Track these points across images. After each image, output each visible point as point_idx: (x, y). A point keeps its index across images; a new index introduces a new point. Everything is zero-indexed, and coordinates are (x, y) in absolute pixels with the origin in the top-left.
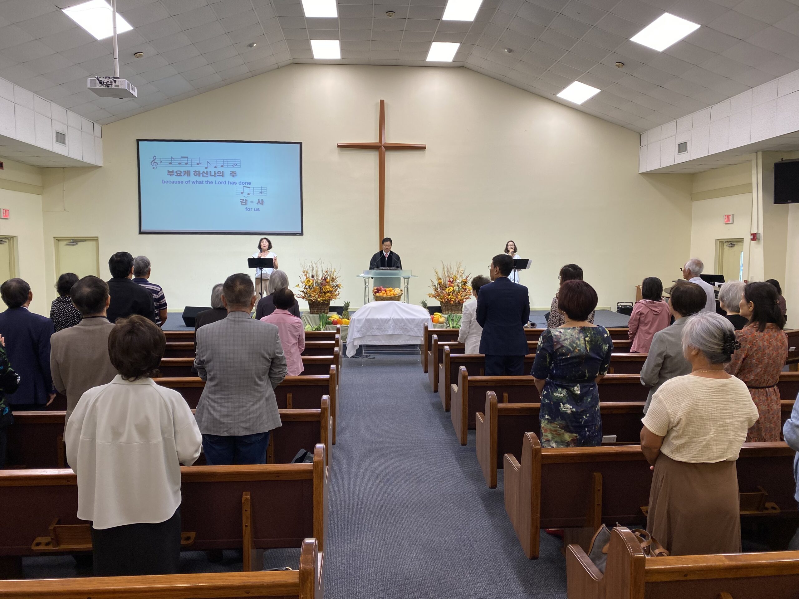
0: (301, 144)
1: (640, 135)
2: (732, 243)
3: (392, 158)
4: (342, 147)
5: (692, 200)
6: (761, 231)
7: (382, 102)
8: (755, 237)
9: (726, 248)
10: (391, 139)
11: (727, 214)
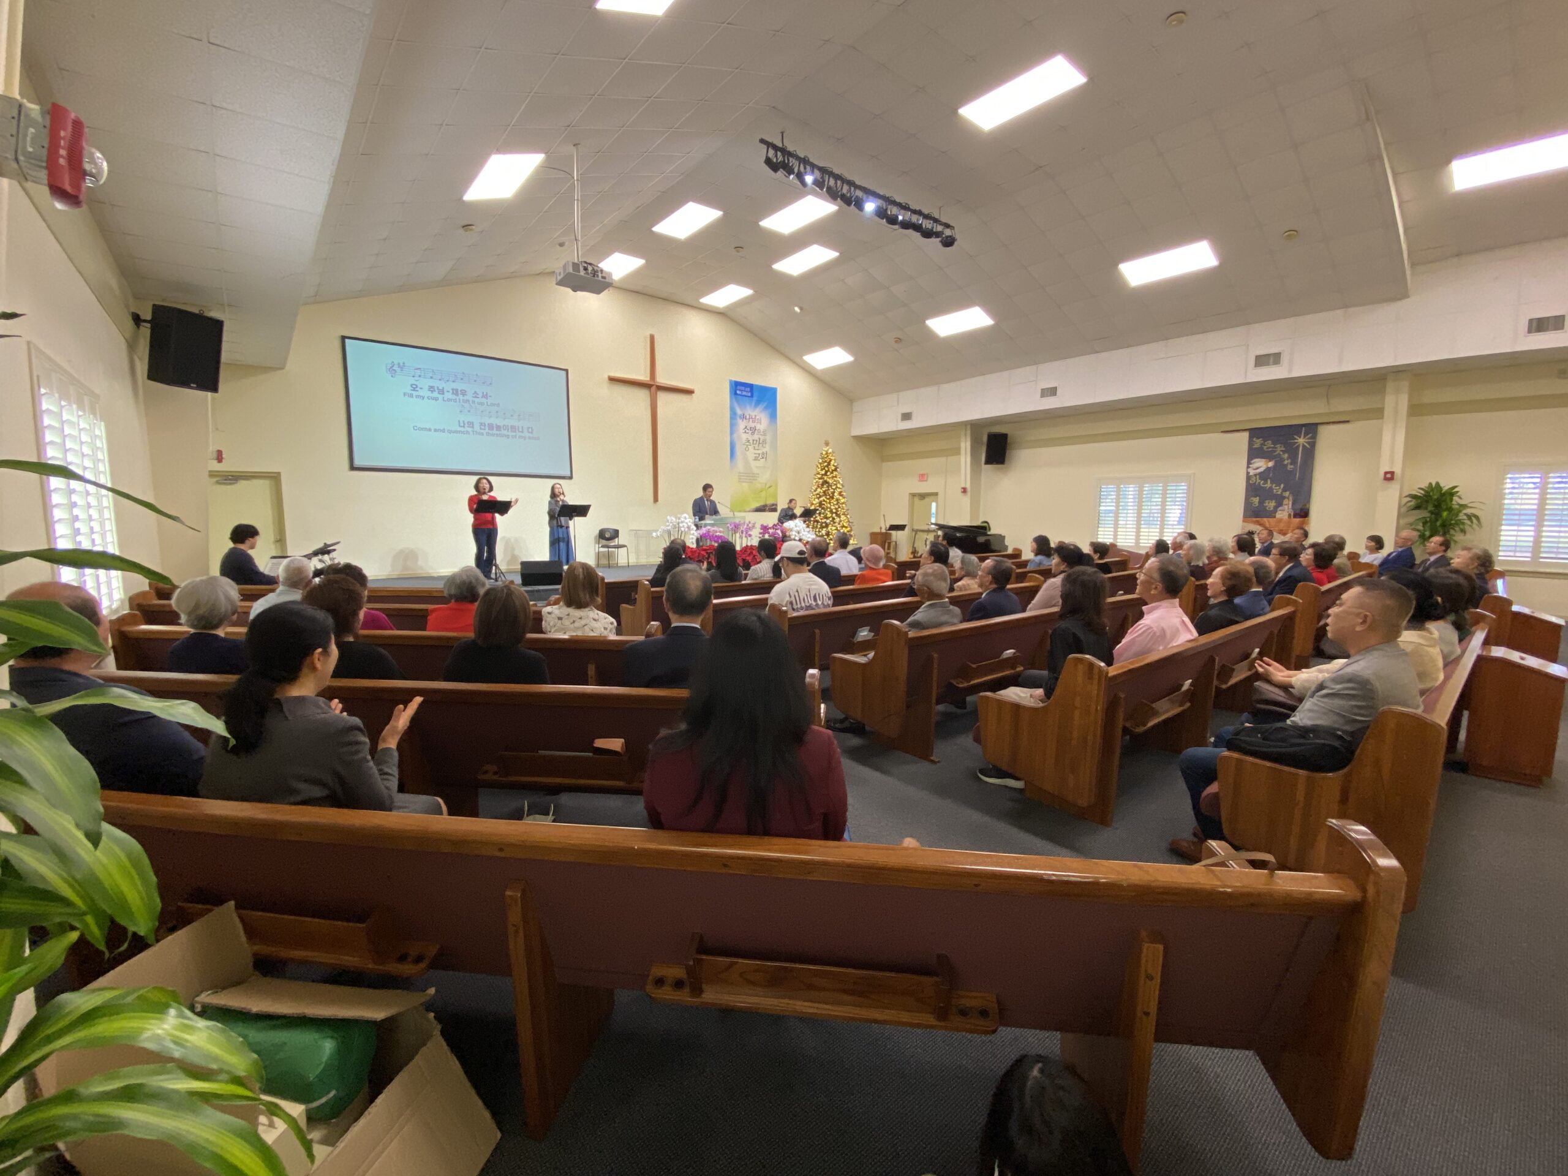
0: (567, 371)
1: (851, 401)
2: (923, 496)
3: (663, 398)
4: (613, 380)
5: (883, 461)
6: (968, 486)
7: (652, 338)
8: (964, 490)
9: (916, 499)
10: (662, 379)
11: (922, 472)
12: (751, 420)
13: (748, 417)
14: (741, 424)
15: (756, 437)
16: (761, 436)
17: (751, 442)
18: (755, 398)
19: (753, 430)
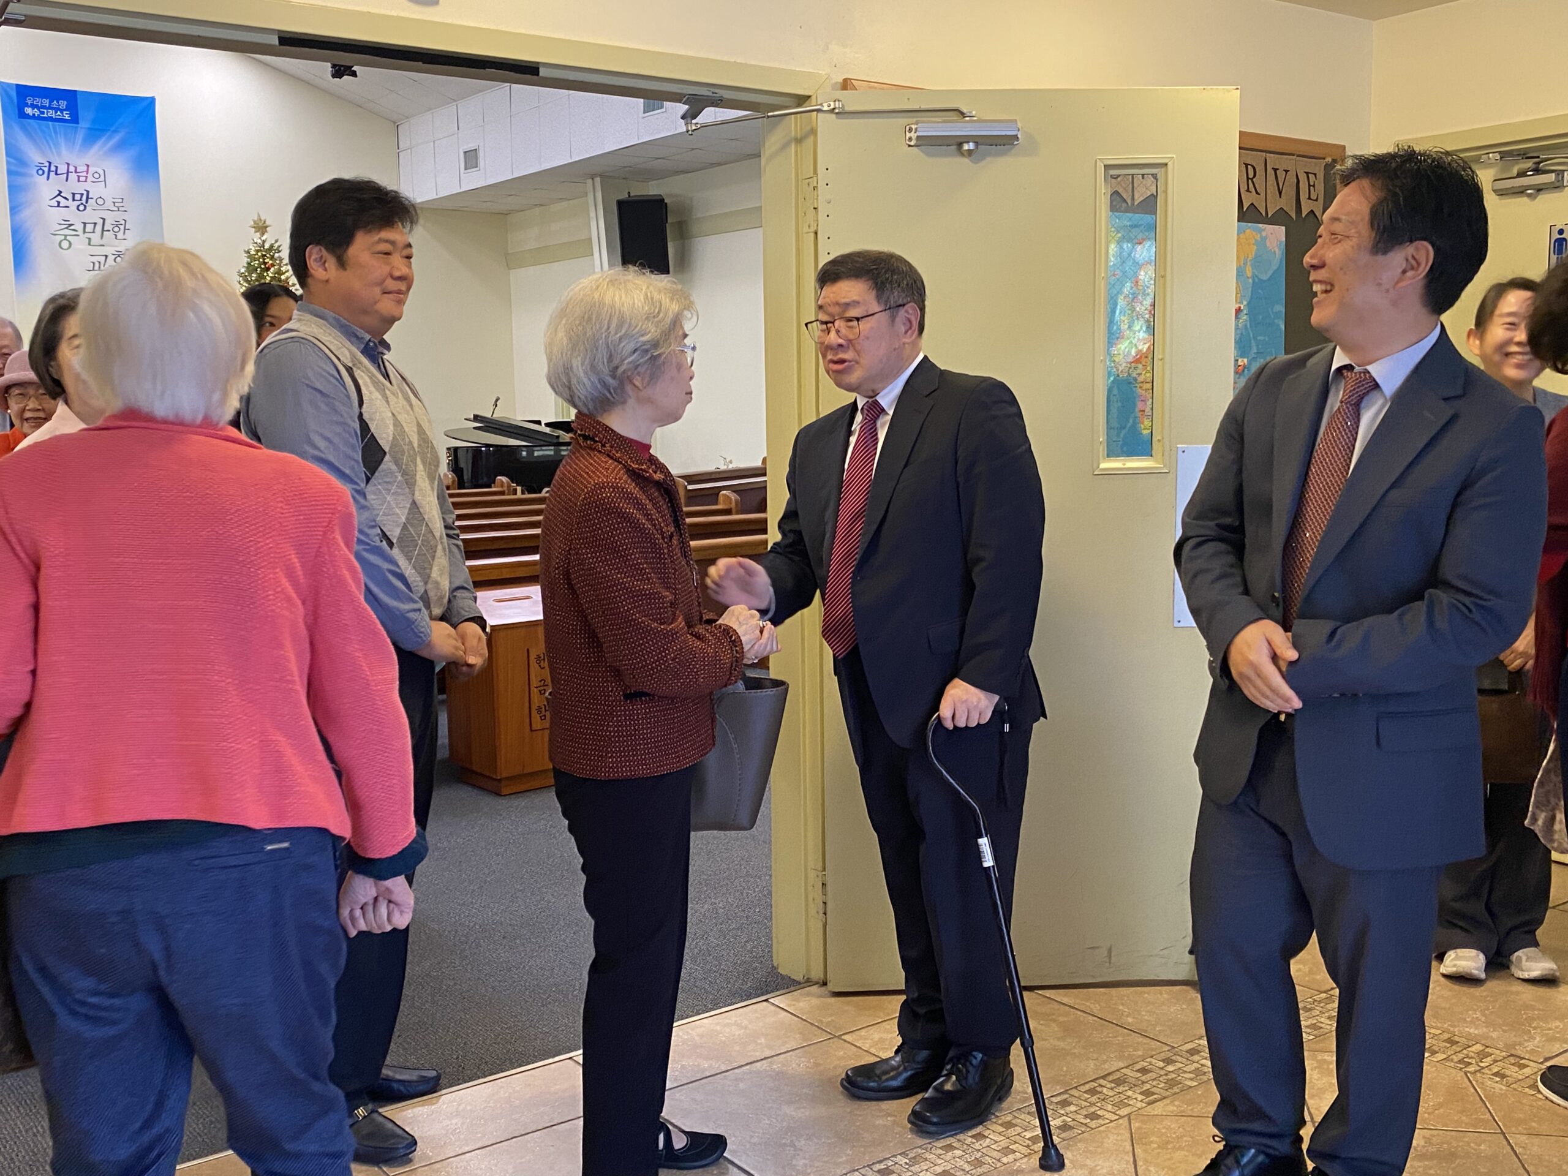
5: (510, 266)
12: (73, 176)
13: (62, 169)
14: (45, 189)
15: (90, 215)
16: (105, 214)
17: (80, 227)
18: (84, 124)
19: (83, 200)
